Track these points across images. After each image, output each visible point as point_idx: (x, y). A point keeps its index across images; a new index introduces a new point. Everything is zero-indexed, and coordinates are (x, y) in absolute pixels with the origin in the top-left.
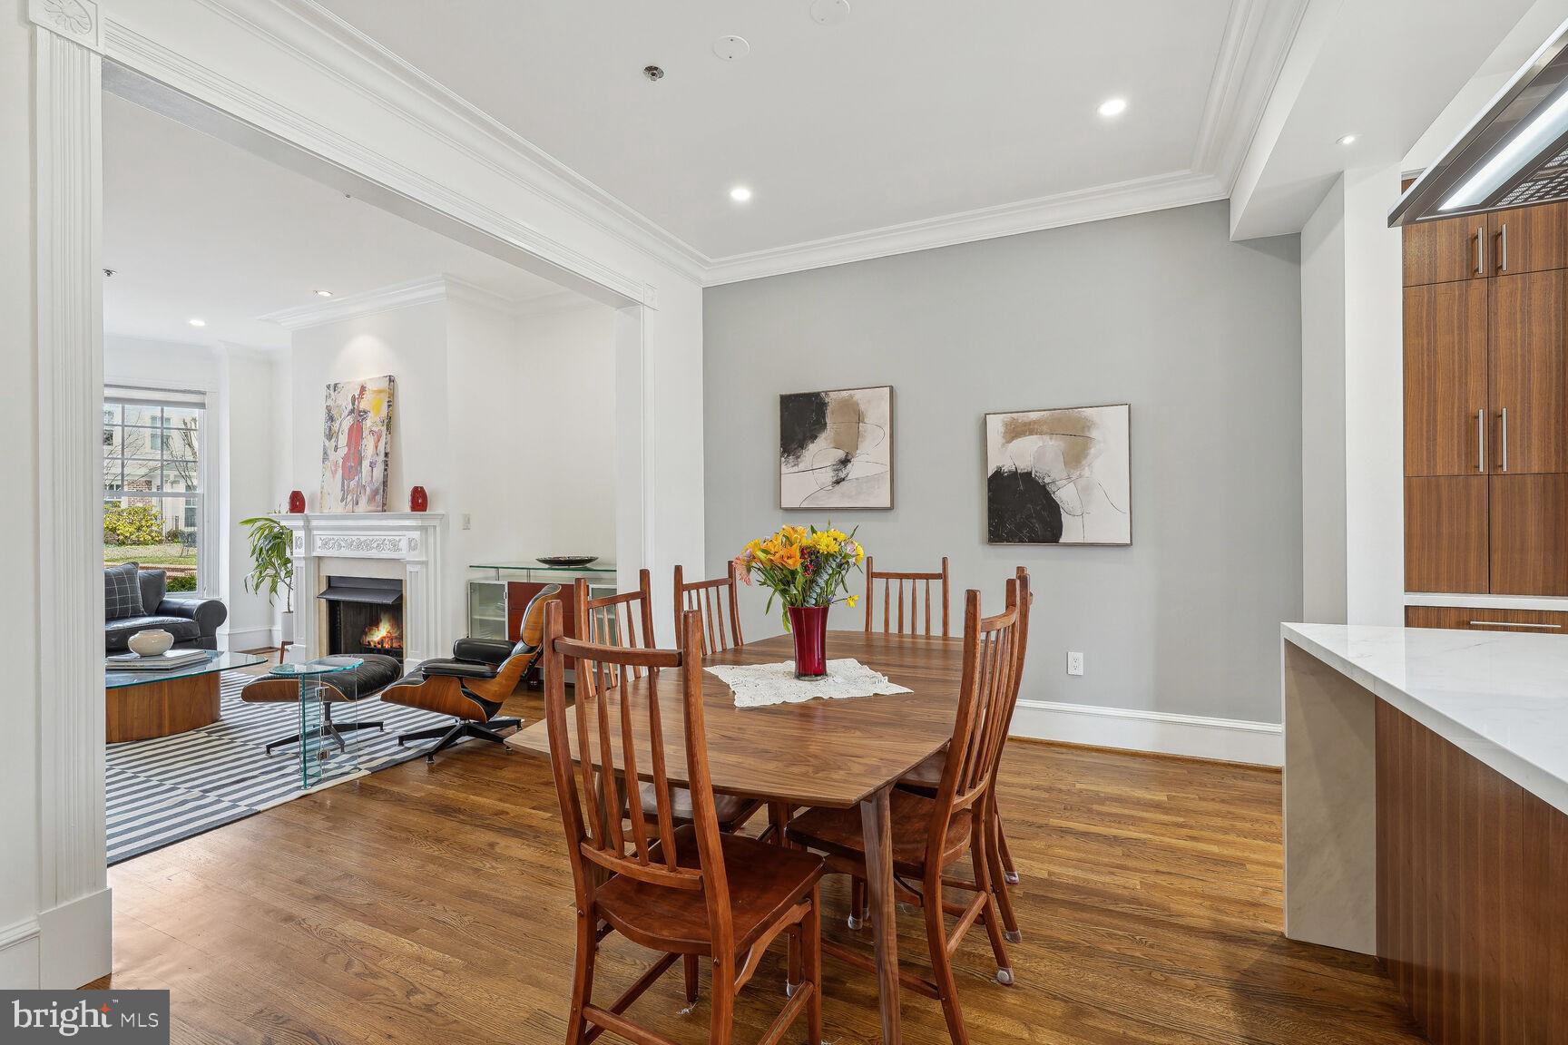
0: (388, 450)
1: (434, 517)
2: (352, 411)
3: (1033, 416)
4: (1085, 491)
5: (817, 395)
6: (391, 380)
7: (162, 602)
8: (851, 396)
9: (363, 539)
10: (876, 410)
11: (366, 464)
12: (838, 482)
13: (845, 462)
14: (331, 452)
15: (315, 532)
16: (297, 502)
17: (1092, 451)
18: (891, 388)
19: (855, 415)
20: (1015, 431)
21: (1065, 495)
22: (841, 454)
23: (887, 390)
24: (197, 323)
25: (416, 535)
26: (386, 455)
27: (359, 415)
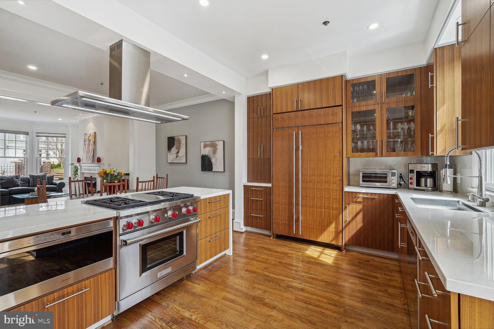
0: (94, 149)
1: (102, 164)
2: (88, 140)
3: (208, 143)
4: (216, 160)
5: (173, 137)
6: (95, 133)
7: (52, 182)
8: (179, 138)
9: (90, 168)
10: (183, 141)
11: (90, 152)
12: (177, 157)
13: (178, 152)
14: (84, 149)
15: (82, 167)
16: (79, 160)
17: (217, 151)
18: (186, 136)
19: (180, 142)
20: (205, 146)
21: (213, 160)
22: (177, 150)
23: (185, 136)
24: (60, 119)
25: (98, 168)
26: (94, 150)
27: (89, 140)
